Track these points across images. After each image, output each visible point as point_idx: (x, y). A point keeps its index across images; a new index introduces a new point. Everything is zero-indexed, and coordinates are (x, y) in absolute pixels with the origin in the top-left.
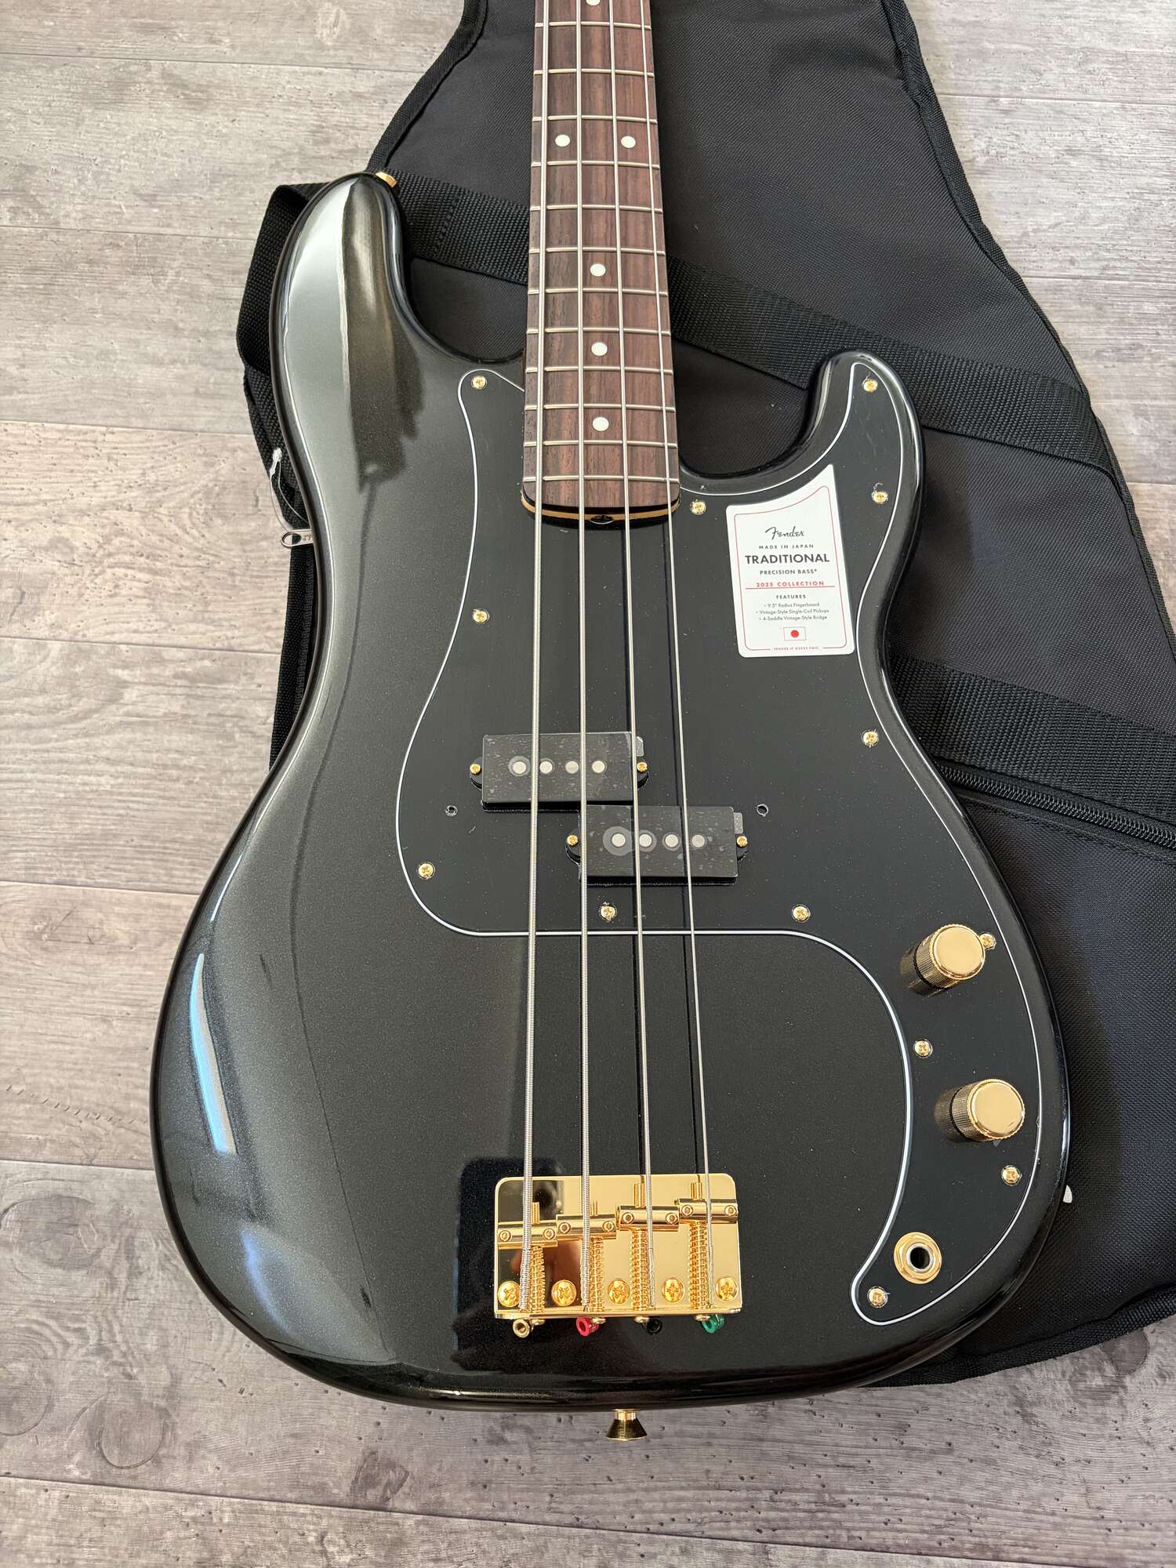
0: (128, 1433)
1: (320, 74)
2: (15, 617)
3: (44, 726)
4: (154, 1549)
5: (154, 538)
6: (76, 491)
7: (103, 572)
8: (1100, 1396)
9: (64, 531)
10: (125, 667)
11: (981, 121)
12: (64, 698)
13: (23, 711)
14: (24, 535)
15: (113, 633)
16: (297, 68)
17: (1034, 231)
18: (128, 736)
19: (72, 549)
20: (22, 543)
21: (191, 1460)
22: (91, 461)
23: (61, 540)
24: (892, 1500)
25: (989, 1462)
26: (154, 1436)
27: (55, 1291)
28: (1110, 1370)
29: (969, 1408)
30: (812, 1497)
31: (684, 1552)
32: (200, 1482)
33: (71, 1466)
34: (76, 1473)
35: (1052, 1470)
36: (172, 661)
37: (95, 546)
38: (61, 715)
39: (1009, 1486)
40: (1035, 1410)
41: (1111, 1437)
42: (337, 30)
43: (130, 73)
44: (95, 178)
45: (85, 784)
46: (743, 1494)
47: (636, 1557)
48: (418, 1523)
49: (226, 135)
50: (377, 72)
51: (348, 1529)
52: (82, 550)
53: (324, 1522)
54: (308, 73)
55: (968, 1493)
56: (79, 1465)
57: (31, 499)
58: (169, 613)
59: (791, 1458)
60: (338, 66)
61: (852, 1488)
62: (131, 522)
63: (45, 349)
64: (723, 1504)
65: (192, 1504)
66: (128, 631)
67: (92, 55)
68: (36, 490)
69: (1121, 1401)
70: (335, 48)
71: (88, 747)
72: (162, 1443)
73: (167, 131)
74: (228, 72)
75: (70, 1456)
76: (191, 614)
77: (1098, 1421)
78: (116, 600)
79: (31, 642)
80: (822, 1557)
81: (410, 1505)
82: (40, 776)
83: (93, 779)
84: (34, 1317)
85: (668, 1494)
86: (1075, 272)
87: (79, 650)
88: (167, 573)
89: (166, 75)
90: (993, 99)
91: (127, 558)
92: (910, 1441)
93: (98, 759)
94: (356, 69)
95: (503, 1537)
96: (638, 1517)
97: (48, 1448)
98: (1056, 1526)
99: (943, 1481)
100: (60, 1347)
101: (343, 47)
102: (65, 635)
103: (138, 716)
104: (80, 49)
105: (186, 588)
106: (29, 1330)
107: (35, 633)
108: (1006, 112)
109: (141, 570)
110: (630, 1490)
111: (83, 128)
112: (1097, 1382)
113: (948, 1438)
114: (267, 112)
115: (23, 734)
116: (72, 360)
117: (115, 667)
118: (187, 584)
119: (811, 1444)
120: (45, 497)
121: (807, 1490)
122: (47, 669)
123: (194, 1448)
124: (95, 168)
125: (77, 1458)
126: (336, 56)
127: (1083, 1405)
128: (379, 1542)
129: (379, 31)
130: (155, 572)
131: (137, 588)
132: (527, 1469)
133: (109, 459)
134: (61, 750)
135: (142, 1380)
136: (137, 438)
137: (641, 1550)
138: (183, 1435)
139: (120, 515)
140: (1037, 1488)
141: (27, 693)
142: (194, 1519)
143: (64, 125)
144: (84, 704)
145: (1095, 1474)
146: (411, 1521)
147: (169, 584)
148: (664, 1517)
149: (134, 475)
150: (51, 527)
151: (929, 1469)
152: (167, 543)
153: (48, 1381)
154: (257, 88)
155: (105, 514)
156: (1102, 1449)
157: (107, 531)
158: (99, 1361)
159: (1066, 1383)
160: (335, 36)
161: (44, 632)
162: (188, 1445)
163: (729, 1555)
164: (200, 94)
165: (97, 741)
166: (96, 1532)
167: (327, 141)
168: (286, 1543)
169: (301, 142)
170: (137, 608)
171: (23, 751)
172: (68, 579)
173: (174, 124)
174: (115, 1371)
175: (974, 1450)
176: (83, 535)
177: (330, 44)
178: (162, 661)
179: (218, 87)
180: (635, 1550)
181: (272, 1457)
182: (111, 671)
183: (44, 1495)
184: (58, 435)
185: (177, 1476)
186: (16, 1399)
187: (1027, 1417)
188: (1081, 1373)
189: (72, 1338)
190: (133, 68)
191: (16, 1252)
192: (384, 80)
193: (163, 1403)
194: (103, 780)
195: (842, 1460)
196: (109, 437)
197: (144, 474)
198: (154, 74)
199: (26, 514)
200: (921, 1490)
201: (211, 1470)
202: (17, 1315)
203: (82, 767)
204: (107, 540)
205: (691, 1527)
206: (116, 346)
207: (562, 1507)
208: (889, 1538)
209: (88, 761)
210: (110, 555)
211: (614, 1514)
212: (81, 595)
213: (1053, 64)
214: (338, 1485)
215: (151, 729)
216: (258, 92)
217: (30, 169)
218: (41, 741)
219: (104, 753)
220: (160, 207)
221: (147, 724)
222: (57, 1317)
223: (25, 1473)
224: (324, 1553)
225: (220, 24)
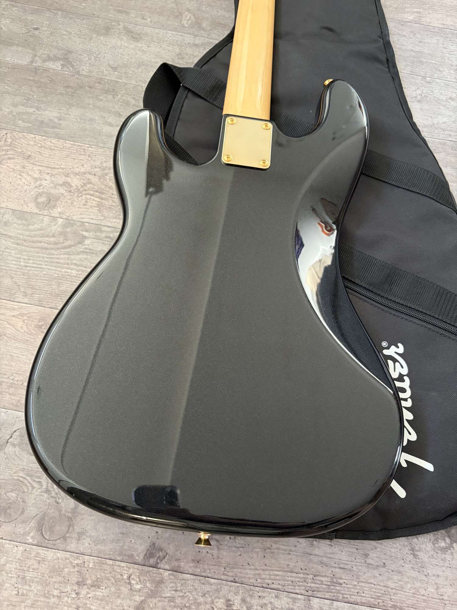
0: (54, 526)
1: (182, 35)
2: (46, 208)
3: (52, 249)
4: (59, 575)
5: (103, 187)
6: (75, 166)
7: (82, 196)
8: (444, 550)
9: (69, 180)
10: (86, 231)
11: (420, 84)
12: (61, 240)
13: (45, 243)
14: (53, 179)
15: (83, 218)
16: (174, 33)
17: (437, 123)
18: (85, 256)
19: (71, 186)
20: (52, 182)
21: (79, 540)
22: (82, 156)
23: (67, 183)
24: (361, 584)
25: (399, 572)
26: (65, 529)
27: (31, 465)
28: (448, 540)
29: (393, 550)
30: (329, 579)
31: (277, 597)
32: (82, 549)
33: (29, 538)
34: (30, 541)
35: (424, 578)
36: (105, 231)
37: (80, 186)
38: (59, 246)
39: (407, 583)
40: (418, 553)
41: (448, 567)
42: (189, 22)
43: (111, 25)
44: (95, 59)
45: (66, 272)
46: (302, 576)
47: (257, 597)
48: (169, 575)
49: (145, 51)
50: (203, 38)
51: (141, 574)
52: (75, 187)
53: (131, 571)
54: (178, 35)
55: (391, 584)
56: (33, 538)
57: (58, 167)
58: (106, 214)
59: (322, 563)
60: (189, 34)
61: (345, 577)
62: (94, 180)
63: (69, 115)
64: (293, 579)
65: (77, 558)
66: (89, 218)
67: (98, 17)
68: (60, 164)
69: (452, 553)
70: (188, 28)
71: (68, 259)
72: (68, 532)
73: (123, 46)
74: (149, 30)
75: (29, 533)
76: (114, 216)
77: (442, 560)
78: (86, 207)
79: (51, 218)
80: (332, 604)
81: (167, 567)
82: (48, 267)
83: (69, 271)
84: (21, 475)
85: (271, 573)
86: (451, 139)
87: (69, 223)
88: (107, 200)
89: (125, 28)
90: (424, 77)
91: (92, 192)
92: (369, 561)
93: (72, 264)
94: (195, 36)
95: (203, 584)
96: (259, 580)
97: (20, 529)
98: (424, 601)
99: (381, 578)
100: (30, 488)
101: (192, 28)
102: (64, 217)
103: (90, 250)
104: (94, 14)
105: (113, 206)
106: (18, 480)
107: (53, 215)
108: (429, 83)
109: (97, 197)
110: (256, 569)
111: (92, 41)
112: (443, 544)
113: (384, 561)
114: (162, 45)
115: (44, 251)
116: (79, 120)
117: (82, 231)
118: (114, 204)
119: (330, 558)
120: (63, 167)
121: (327, 577)
122: (56, 228)
123: (81, 535)
124: (95, 55)
125: (32, 534)
126: (188, 30)
127: (437, 553)
128: (153, 581)
129: (205, 24)
130: (102, 199)
131: (94, 204)
132: (215, 556)
133: (89, 156)
134: (58, 258)
135: (63, 504)
136: (100, 150)
137: (259, 594)
138: (77, 529)
139: (91, 177)
140: (418, 584)
141: (47, 236)
142: (77, 565)
143: (86, 39)
144: (68, 243)
145: (440, 581)
146: (167, 573)
147: (107, 203)
148: (270, 582)
149: (98, 163)
150: (64, 178)
151: (376, 573)
152: (107, 189)
153: (24, 502)
154: (158, 37)
155: (85, 176)
156: (444, 571)
157: (85, 182)
158: (46, 495)
159: (431, 544)
160: (189, 24)
161: (57, 215)
162: (79, 533)
163: (294, 600)
164: (137, 36)
165: (72, 257)
166: (36, 566)
167: (182, 58)
168: (114, 578)
169: (173, 58)
170: (93, 211)
171: (43, 257)
172: (68, 197)
173: (126, 44)
174: (52, 500)
175: (393, 567)
176: (75, 182)
177: (187, 26)
178: (102, 231)
179: (144, 34)
180: (257, 594)
181: (113, 541)
182: (81, 232)
183: (16, 548)
184: (70, 146)
185: (72, 546)
186: (9, 508)
187: (415, 556)
188: (437, 540)
189: (36, 485)
190: (113, 24)
191: (17, 448)
192: (205, 41)
193: (70, 515)
194: (73, 272)
195: (342, 566)
196: (90, 149)
197: (102, 163)
198: (121, 27)
199: (55, 172)
200: (372, 581)
201: (87, 545)
202: (14, 473)
203: (65, 266)
204: (85, 185)
205: (280, 587)
206: (96, 117)
207: (229, 574)
208: (359, 599)
209: (68, 264)
210: (85, 190)
211: (249, 578)
212: (72, 203)
213: (446, 69)
214: (138, 555)
215: (94, 255)
216: (159, 38)
217: (71, 52)
218: (51, 254)
219: (75, 262)
220: (118, 72)
221: (93, 253)
222: (31, 476)
223: (9, 538)
224: (130, 583)
225: (147, 13)
